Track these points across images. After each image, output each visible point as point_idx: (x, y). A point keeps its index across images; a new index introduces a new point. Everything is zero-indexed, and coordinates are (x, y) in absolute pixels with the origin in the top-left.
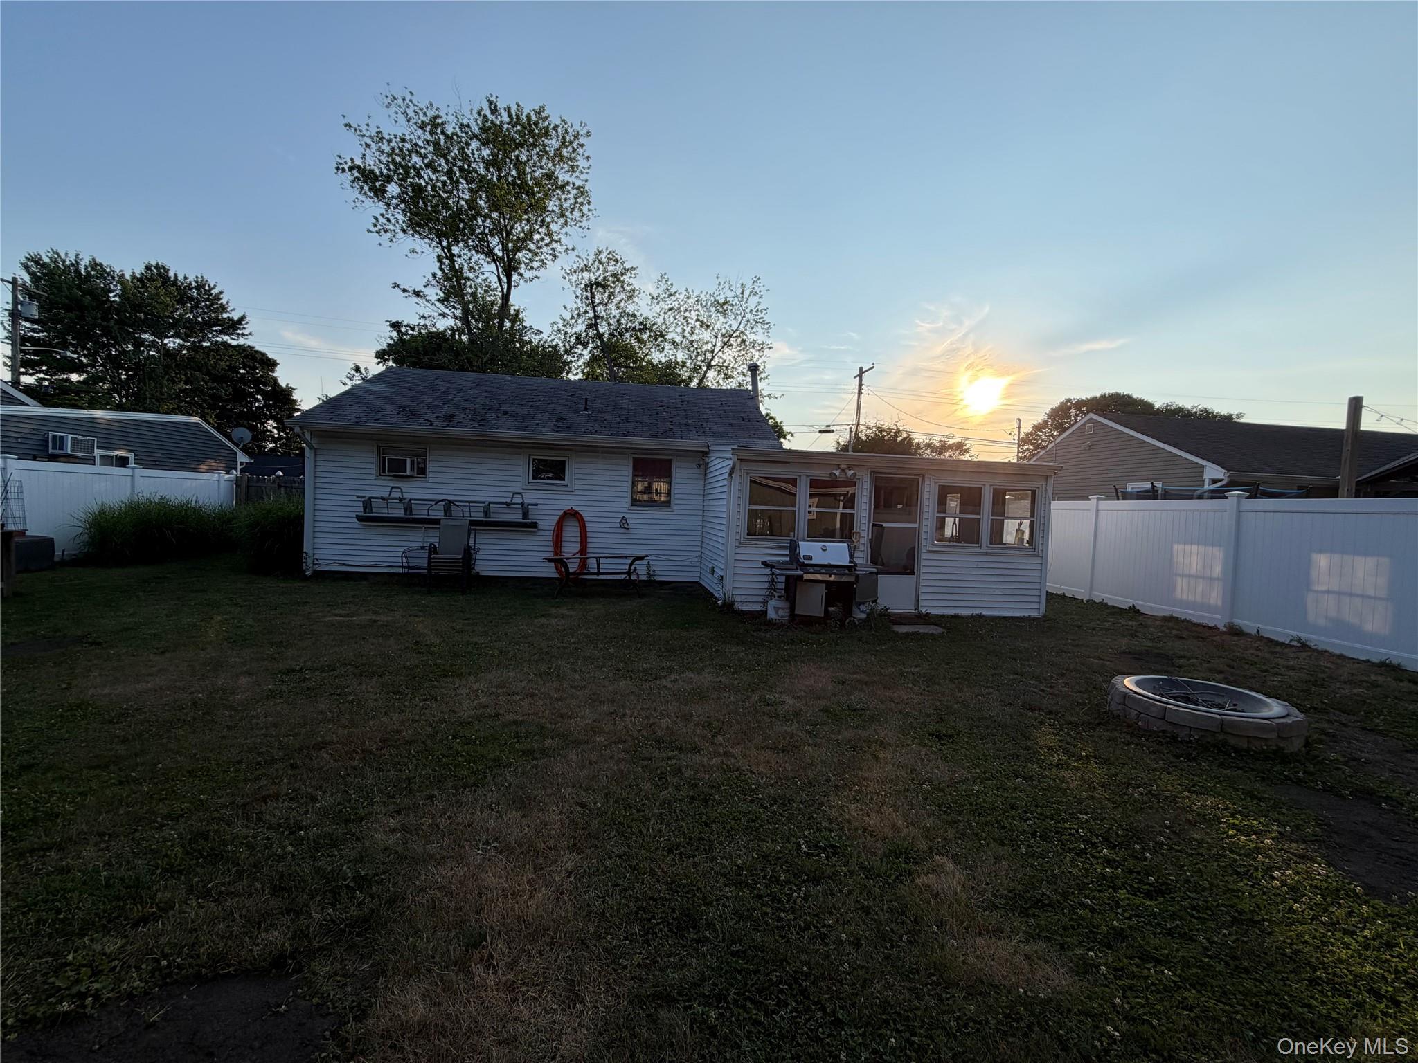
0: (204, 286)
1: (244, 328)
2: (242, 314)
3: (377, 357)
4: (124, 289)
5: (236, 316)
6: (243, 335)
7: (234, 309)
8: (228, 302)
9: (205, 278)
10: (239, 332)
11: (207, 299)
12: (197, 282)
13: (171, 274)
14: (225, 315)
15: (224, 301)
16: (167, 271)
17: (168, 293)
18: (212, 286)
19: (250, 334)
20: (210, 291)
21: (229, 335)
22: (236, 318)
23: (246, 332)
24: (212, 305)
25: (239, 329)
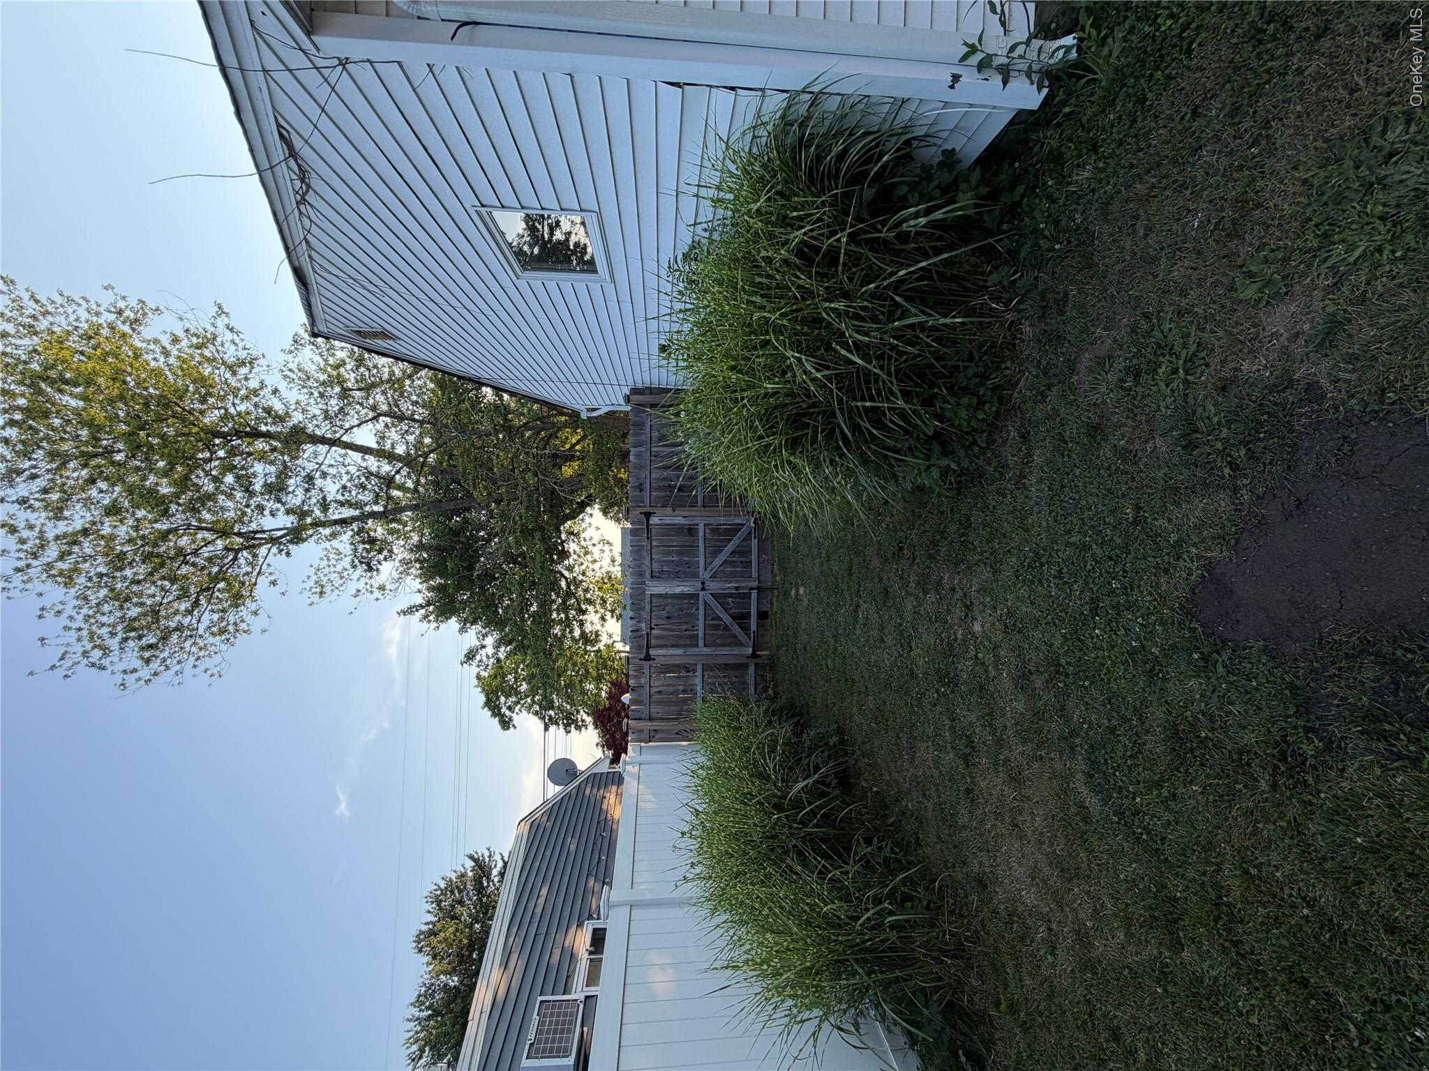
0: (437, 896)
1: (483, 856)
2: (467, 858)
3: (508, 728)
4: (445, 973)
5: (470, 864)
6: (490, 856)
7: (463, 865)
8: (455, 872)
9: (428, 894)
10: (487, 860)
11: (452, 892)
12: (432, 902)
13: (425, 928)
14: (470, 874)
15: (453, 876)
16: (421, 933)
17: (444, 929)
18: (436, 887)
19: (489, 849)
20: (442, 890)
21: (491, 868)
22: (473, 864)
23: (487, 853)
24: (457, 887)
25: (483, 860)
